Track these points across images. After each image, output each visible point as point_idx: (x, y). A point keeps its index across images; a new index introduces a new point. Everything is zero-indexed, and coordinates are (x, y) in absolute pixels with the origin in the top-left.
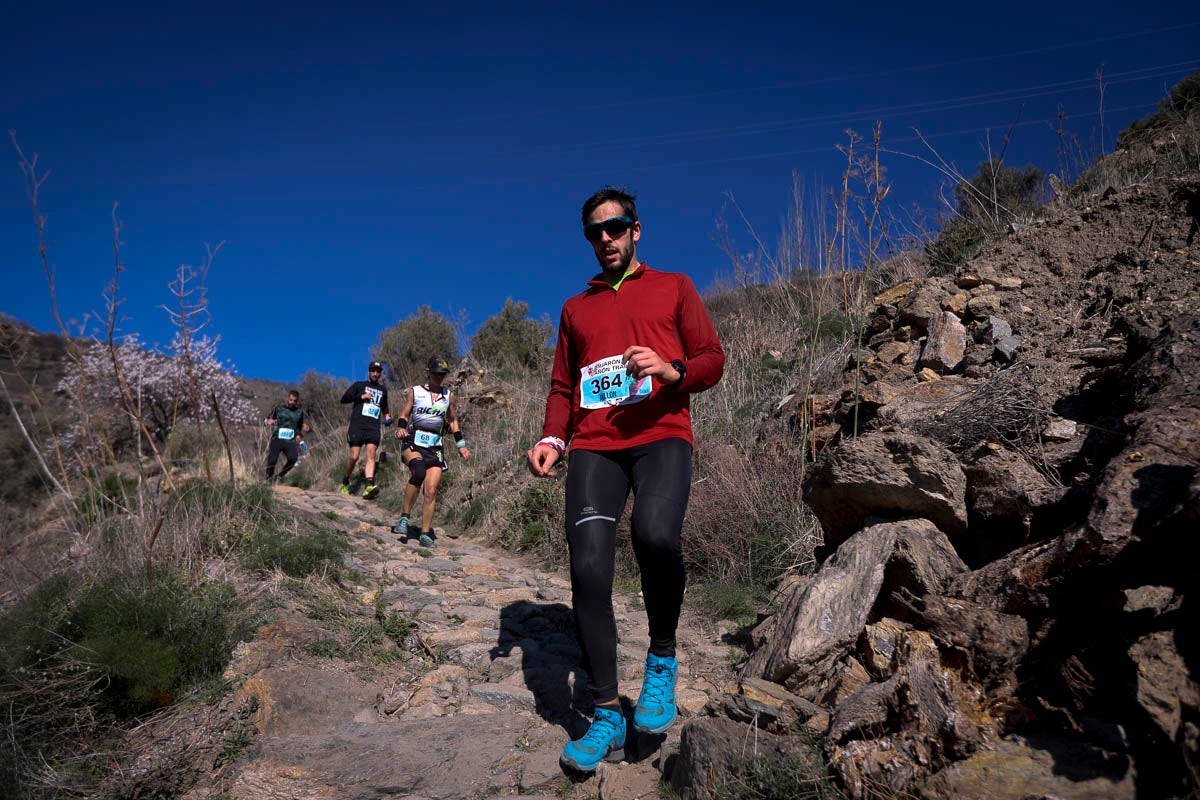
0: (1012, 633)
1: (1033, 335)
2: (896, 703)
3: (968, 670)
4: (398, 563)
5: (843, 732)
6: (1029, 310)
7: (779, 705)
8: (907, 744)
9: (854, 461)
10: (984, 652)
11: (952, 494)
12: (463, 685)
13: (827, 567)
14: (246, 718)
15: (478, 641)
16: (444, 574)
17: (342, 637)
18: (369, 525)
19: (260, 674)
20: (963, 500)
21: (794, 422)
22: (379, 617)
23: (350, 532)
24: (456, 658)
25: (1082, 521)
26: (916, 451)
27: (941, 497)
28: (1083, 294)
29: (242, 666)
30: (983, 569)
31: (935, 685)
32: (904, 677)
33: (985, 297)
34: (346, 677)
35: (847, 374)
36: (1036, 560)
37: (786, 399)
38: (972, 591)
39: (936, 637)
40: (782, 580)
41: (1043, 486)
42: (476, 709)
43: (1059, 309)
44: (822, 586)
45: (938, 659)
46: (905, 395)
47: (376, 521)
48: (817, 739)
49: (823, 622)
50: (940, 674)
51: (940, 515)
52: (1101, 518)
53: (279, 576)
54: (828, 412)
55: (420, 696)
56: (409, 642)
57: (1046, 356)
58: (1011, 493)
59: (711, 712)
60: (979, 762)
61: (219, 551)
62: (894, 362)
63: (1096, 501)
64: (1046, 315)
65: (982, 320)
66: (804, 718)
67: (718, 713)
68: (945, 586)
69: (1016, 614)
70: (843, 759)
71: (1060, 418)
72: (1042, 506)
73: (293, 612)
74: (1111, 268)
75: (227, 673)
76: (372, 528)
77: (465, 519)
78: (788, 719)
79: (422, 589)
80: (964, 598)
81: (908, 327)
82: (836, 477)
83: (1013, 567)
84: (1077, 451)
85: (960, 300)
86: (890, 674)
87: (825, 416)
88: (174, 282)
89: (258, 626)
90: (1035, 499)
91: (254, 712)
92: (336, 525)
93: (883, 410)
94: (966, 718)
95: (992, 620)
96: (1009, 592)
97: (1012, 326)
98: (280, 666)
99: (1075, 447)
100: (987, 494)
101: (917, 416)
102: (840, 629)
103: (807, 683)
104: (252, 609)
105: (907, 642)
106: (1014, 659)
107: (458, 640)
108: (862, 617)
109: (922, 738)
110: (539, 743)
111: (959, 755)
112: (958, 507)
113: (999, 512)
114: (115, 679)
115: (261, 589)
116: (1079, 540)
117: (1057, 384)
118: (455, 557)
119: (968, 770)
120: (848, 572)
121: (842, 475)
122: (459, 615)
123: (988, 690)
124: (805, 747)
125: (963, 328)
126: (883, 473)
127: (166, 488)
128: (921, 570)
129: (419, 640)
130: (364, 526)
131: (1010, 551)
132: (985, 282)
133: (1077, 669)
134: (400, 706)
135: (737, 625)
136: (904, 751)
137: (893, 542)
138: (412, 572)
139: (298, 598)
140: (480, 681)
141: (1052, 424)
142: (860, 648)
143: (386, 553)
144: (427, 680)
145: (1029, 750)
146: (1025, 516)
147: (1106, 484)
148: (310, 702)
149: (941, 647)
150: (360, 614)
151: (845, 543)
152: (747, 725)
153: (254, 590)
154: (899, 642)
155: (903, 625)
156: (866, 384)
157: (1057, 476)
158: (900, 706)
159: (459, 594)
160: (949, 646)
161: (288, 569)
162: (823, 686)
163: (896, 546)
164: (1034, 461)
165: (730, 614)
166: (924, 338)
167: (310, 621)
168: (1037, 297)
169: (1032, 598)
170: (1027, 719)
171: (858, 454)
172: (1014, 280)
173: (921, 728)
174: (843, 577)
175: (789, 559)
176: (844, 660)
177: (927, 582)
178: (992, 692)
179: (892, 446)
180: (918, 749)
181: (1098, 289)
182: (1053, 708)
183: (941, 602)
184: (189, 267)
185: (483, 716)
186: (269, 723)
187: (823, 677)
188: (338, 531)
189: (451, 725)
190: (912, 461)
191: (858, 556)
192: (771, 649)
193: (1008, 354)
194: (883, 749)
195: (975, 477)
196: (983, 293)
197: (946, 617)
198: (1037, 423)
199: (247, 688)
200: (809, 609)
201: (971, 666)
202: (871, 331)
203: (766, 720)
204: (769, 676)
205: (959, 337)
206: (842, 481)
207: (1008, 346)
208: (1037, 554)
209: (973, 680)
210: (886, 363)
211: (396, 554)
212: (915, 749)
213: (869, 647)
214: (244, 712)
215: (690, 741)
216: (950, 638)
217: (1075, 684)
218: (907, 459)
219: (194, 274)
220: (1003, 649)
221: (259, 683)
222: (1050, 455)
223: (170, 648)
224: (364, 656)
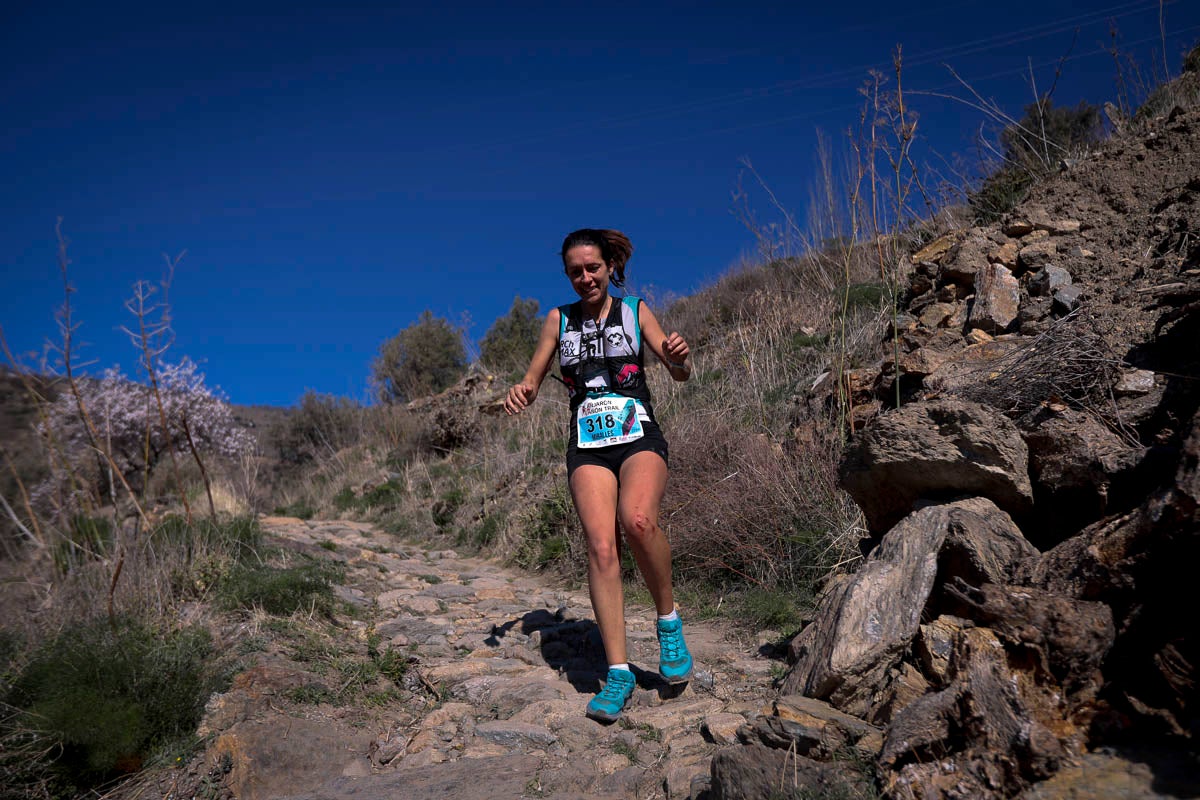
0: (1093, 623)
1: (1097, 281)
2: (957, 715)
3: (1044, 671)
4: (402, 591)
5: (897, 754)
6: (1090, 253)
7: (821, 726)
8: (973, 765)
9: (894, 436)
10: (1060, 648)
11: (1011, 466)
12: (469, 725)
13: (872, 561)
14: (219, 780)
15: (486, 673)
16: (454, 601)
17: (330, 680)
18: (370, 553)
19: (233, 729)
20: (1025, 471)
21: (830, 401)
22: (372, 654)
23: (350, 562)
24: (462, 694)
25: (1170, 484)
26: (965, 419)
27: (999, 470)
28: (1152, 230)
29: (217, 721)
30: (1054, 550)
31: (1003, 691)
32: (965, 684)
33: (1038, 244)
34: (333, 723)
35: (887, 344)
36: (1117, 534)
37: (820, 378)
38: (1043, 576)
39: (1001, 633)
40: (828, 580)
41: (1120, 448)
42: (481, 751)
43: (1126, 250)
44: (866, 583)
45: (1004, 660)
46: (953, 361)
47: (381, 548)
48: (867, 763)
49: (870, 625)
50: (1008, 678)
51: (999, 492)
52: (1193, 478)
53: (260, 616)
54: (868, 388)
55: (419, 741)
56: (408, 679)
57: (1114, 303)
58: (1083, 459)
59: (742, 738)
60: (1063, 782)
61: (195, 592)
62: (939, 326)
63: (1184, 459)
64: (1111, 257)
65: (1035, 270)
66: (852, 739)
67: (750, 740)
68: (1010, 573)
69: (1096, 600)
70: (898, 787)
71: (1135, 369)
72: (1118, 471)
73: (275, 655)
74: (1184, 198)
75: (200, 730)
76: (374, 558)
77: (478, 538)
78: (833, 742)
79: (429, 620)
80: (1034, 586)
81: (953, 286)
82: (875, 457)
83: (1089, 545)
84: (1156, 405)
85: (1010, 249)
86: (948, 681)
87: (864, 393)
88: (132, 300)
89: (233, 673)
90: (1110, 463)
91: (227, 772)
92: (333, 555)
93: (929, 380)
94: (1044, 729)
95: (1067, 610)
96: (1087, 574)
97: (1071, 274)
98: (257, 718)
99: (1153, 401)
100: (1054, 464)
101: (966, 382)
102: (890, 632)
103: (855, 698)
104: (230, 655)
105: (966, 642)
106: (1098, 654)
107: (463, 674)
108: (915, 615)
109: (991, 757)
110: (553, 788)
111: (1038, 774)
112: (1021, 481)
113: (1070, 483)
114: (69, 747)
115: (239, 632)
116: (1167, 508)
117: (1128, 332)
118: (466, 581)
119: (1051, 793)
120: (895, 565)
121: (882, 455)
122: (467, 646)
123: (1069, 693)
124: (854, 774)
125: (1014, 281)
126: (929, 447)
127: (144, 528)
128: (981, 557)
129: (420, 678)
130: (366, 555)
131: (1083, 528)
132: (1038, 227)
133: (1178, 661)
134: (396, 753)
135: (779, 635)
136: (971, 773)
137: (945, 526)
138: (418, 600)
139: (281, 639)
140: (488, 719)
141: (1125, 377)
142: (916, 652)
143: (391, 582)
144: (429, 721)
145: (1126, 763)
146: (1101, 484)
147: (1194, 437)
148: (292, 757)
149: (1007, 645)
150: (351, 652)
151: (890, 532)
152: (785, 752)
153: (231, 633)
154: (957, 642)
155: (961, 622)
156: (907, 353)
157: (1135, 436)
158: (962, 719)
159: (469, 621)
160: (1017, 643)
161: (273, 607)
162: (876, 699)
163: (950, 530)
164: (1107, 420)
165: (772, 623)
166: (972, 296)
167: (293, 663)
168: (1099, 238)
169: (1114, 580)
170: (1120, 726)
171: (899, 428)
172: (1070, 223)
173: (990, 745)
174: (889, 571)
175: (834, 556)
176: (898, 666)
177: (989, 570)
178: (1075, 695)
179: (938, 416)
180: (987, 770)
181: (1170, 222)
182: (1152, 711)
183: (1003, 591)
184: (147, 282)
185: (489, 759)
186: (245, 784)
187: (875, 689)
188: (335, 562)
189: (452, 772)
190: (961, 430)
191: (905, 544)
192: (812, 660)
193: (1069, 305)
194: (945, 773)
195: (1038, 446)
196: (1036, 241)
197: (1010, 609)
198: (1107, 376)
199: (219, 746)
200: (852, 611)
201: (1045, 666)
202: (912, 293)
203: (806, 745)
204: (810, 692)
205: (1011, 292)
206: (883, 461)
207: (1068, 294)
208: (1117, 528)
209: (1050, 683)
210: (930, 328)
211: (400, 583)
212: (984, 772)
213: (926, 650)
214: (216, 774)
215: (720, 774)
216: (1017, 634)
217: (1177, 680)
218: (954, 430)
219: (153, 289)
220: (1083, 643)
221: (232, 740)
222: (1125, 412)
223: (135, 706)
224: (356, 700)
